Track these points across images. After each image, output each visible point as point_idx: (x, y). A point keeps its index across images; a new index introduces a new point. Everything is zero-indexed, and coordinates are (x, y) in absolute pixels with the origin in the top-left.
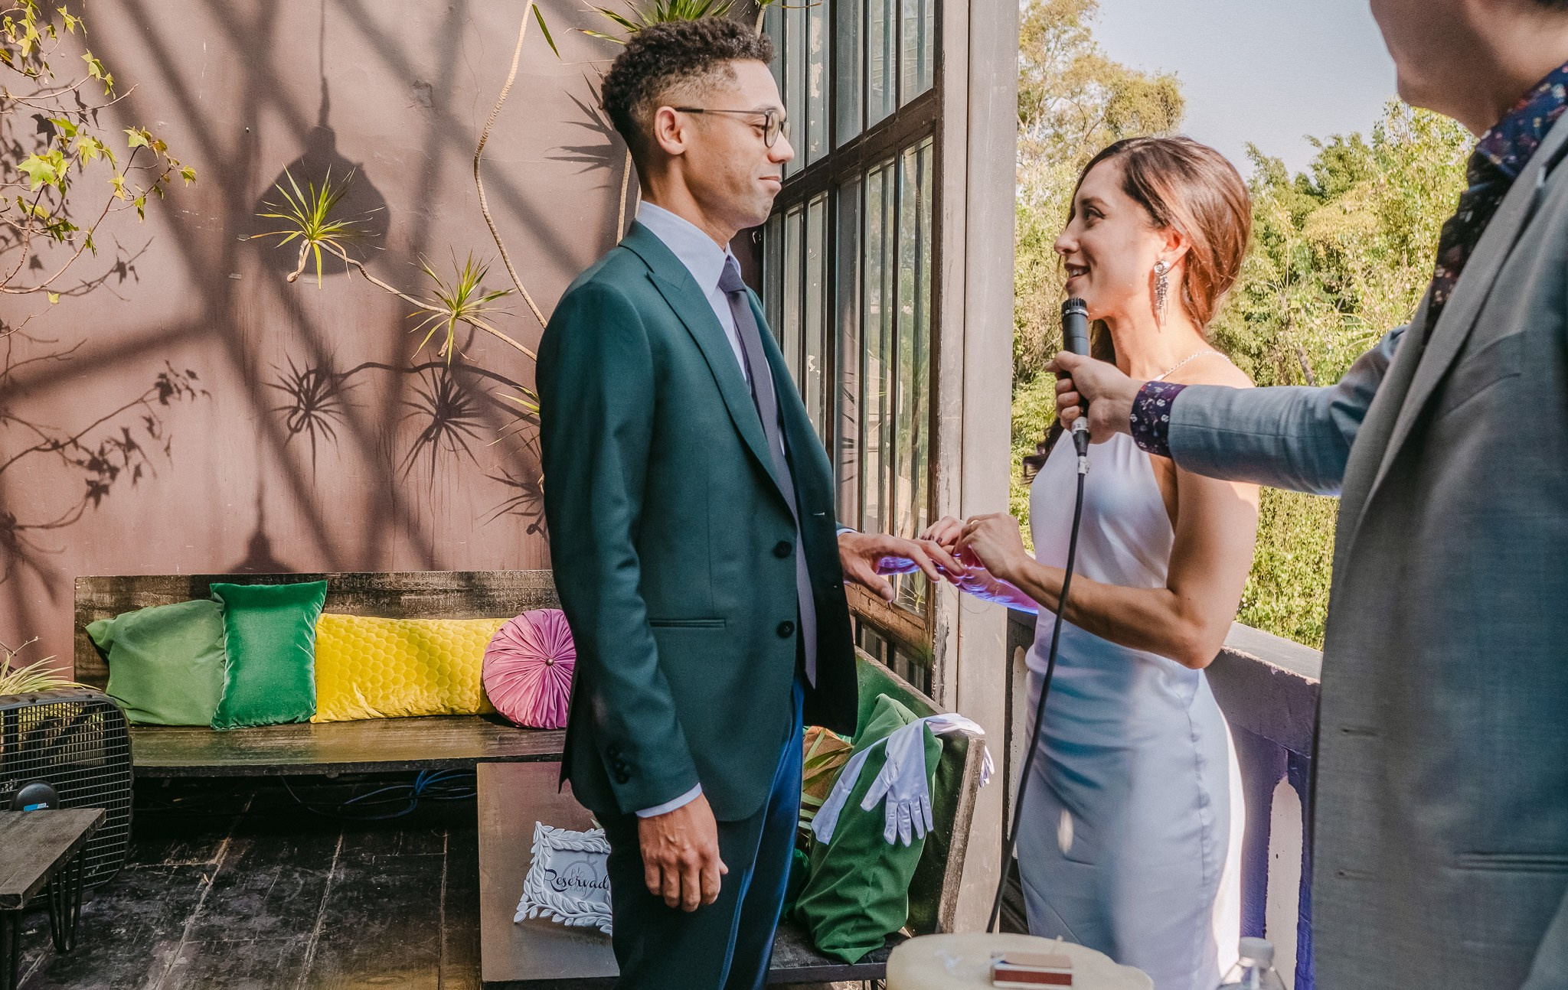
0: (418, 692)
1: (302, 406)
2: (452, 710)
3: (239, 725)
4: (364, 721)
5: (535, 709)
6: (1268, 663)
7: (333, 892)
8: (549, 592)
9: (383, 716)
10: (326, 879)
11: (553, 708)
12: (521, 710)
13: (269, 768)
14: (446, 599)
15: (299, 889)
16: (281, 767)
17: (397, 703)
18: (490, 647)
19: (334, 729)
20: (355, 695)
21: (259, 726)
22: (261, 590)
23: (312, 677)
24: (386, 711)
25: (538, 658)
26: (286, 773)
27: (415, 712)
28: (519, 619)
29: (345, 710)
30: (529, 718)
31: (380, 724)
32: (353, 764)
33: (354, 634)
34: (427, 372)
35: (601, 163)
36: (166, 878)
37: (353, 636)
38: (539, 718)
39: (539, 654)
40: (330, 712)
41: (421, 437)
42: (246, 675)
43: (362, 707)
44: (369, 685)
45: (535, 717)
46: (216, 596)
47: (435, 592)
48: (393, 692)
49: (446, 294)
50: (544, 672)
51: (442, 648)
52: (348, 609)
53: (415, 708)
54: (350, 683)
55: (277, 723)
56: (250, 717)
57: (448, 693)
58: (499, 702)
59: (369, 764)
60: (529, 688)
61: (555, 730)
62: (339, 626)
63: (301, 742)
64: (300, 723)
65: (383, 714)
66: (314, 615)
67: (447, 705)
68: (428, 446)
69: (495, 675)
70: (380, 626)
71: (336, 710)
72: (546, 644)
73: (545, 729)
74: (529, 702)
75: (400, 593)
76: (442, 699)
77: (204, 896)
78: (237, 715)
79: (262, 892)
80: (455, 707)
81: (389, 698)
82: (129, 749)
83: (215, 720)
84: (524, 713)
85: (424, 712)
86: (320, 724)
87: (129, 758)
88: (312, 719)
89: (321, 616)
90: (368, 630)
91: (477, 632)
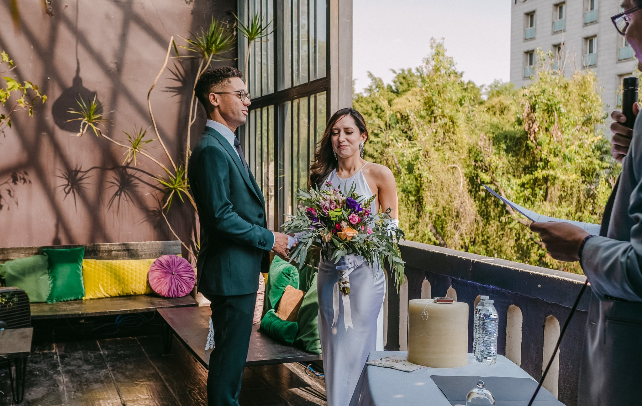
0: (124, 287)
1: (70, 184)
2: (135, 293)
3: (57, 301)
4: (103, 298)
5: (169, 291)
8: (166, 249)
9: (110, 296)
10: (101, 354)
11: (176, 290)
12: (164, 291)
14: (129, 253)
15: (93, 357)
17: (115, 291)
18: (150, 269)
19: (92, 301)
20: (100, 289)
21: (64, 301)
22: (62, 252)
23: (82, 282)
24: (111, 294)
25: (169, 272)
26: (85, 316)
27: (122, 294)
29: (96, 294)
30: (167, 294)
31: (109, 299)
34: (117, 170)
35: (179, 93)
37: (97, 267)
38: (170, 294)
40: (90, 295)
41: (114, 195)
42: (59, 283)
43: (102, 293)
44: (105, 285)
46: (45, 254)
47: (124, 250)
48: (114, 287)
49: (132, 141)
50: (171, 277)
51: (131, 270)
52: (93, 257)
54: (98, 284)
55: (71, 300)
56: (62, 298)
57: (134, 286)
58: (156, 289)
59: (115, 312)
60: (167, 283)
61: (176, 298)
62: (91, 264)
63: (83, 306)
64: (79, 300)
66: (81, 260)
67: (134, 291)
68: (117, 197)
69: (154, 279)
70: (107, 263)
71: (93, 294)
72: (171, 267)
73: (172, 297)
74: (167, 288)
75: (112, 251)
76: (132, 289)
77: (59, 361)
78: (57, 297)
79: (80, 359)
80: (137, 292)
81: (112, 289)
82: (29, 309)
83: (48, 299)
84: (165, 292)
85: (125, 294)
86: (86, 300)
87: (29, 312)
88: (84, 298)
89: (84, 260)
90: (103, 265)
91: (143, 264)
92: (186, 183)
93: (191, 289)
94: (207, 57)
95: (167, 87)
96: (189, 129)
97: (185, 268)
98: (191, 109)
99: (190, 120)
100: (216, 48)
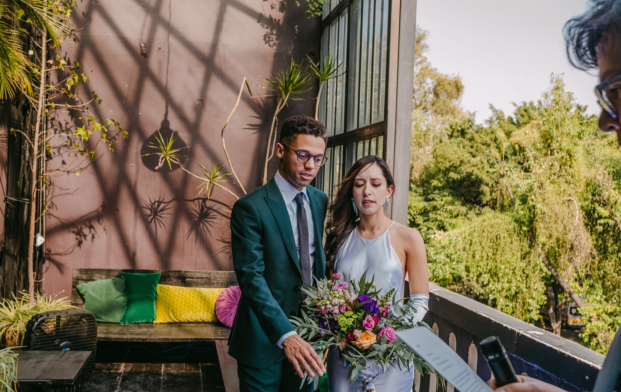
0: (192, 314)
4: (173, 323)
6: (491, 319)
7: (164, 384)
9: (179, 322)
10: (160, 379)
12: (229, 321)
13: (142, 339)
14: (201, 280)
15: (152, 382)
16: (146, 339)
17: (184, 317)
18: (218, 298)
19: (162, 325)
20: (170, 314)
21: (136, 323)
22: (138, 276)
23: (154, 307)
24: (180, 320)
25: (235, 303)
26: (148, 341)
27: (190, 321)
28: (228, 289)
29: (166, 319)
31: (178, 325)
32: (171, 339)
33: (170, 292)
36: (104, 377)
40: (161, 319)
42: (132, 305)
43: (172, 318)
46: (123, 277)
47: (198, 278)
48: (183, 313)
49: (208, 175)
52: (167, 283)
53: (190, 319)
54: (168, 310)
55: (142, 323)
56: (133, 320)
57: (202, 314)
58: (221, 318)
59: (177, 339)
60: (232, 314)
62: (165, 289)
63: (152, 330)
64: (150, 323)
66: (156, 285)
67: (202, 318)
69: (221, 309)
70: (179, 290)
71: (163, 319)
75: (186, 278)
76: (200, 316)
77: (119, 383)
78: (129, 320)
79: (139, 382)
80: (204, 319)
81: (182, 315)
82: (96, 331)
83: (121, 321)
84: (229, 323)
85: (193, 321)
86: (157, 324)
87: (96, 334)
88: (154, 322)
89: (159, 285)
90: (175, 291)
91: (213, 293)
94: (284, 96)
96: (266, 165)
98: (269, 146)
99: (268, 155)
100: (292, 88)
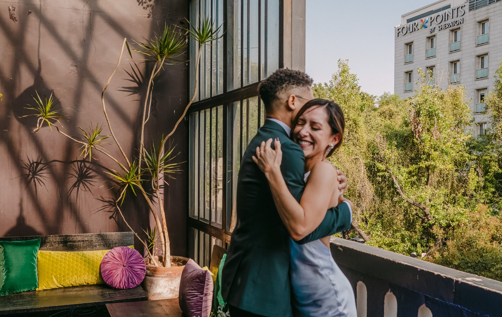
0: (76, 278)
2: (88, 283)
3: (9, 293)
4: (56, 289)
5: (120, 282)
8: (119, 240)
9: (63, 287)
11: (126, 282)
13: (27, 310)
14: (83, 243)
16: (31, 309)
17: (68, 282)
18: (103, 260)
19: (45, 292)
20: (53, 280)
23: (36, 274)
24: (64, 285)
25: (120, 264)
26: (33, 311)
27: (75, 285)
28: (113, 250)
29: (49, 285)
30: (118, 285)
31: (62, 290)
32: (59, 306)
33: (52, 258)
34: (76, 163)
35: (135, 93)
37: (52, 259)
38: (121, 285)
39: (121, 263)
40: (44, 286)
41: (72, 187)
42: (13, 275)
43: (55, 283)
44: (58, 276)
45: (120, 285)
46: (1, 246)
47: (79, 241)
48: (67, 278)
49: (88, 137)
50: (123, 269)
52: (48, 248)
53: (75, 283)
54: (52, 276)
55: (24, 292)
57: (87, 277)
58: (107, 280)
60: (118, 275)
61: (127, 289)
62: (46, 255)
64: (32, 291)
65: (63, 286)
66: (37, 251)
67: (86, 281)
68: (75, 189)
69: (106, 271)
70: (61, 255)
71: (46, 285)
72: (123, 259)
73: (123, 289)
74: (118, 279)
76: (85, 280)
78: (9, 289)
80: (89, 282)
81: (65, 280)
83: (1, 292)
84: (116, 284)
85: (78, 285)
86: (40, 291)
88: (37, 289)
89: (39, 252)
90: (57, 256)
91: (97, 256)
92: (139, 178)
93: (141, 280)
94: (160, 60)
95: (123, 87)
96: (143, 127)
97: (136, 260)
98: (145, 109)
99: (144, 119)
100: (168, 52)
